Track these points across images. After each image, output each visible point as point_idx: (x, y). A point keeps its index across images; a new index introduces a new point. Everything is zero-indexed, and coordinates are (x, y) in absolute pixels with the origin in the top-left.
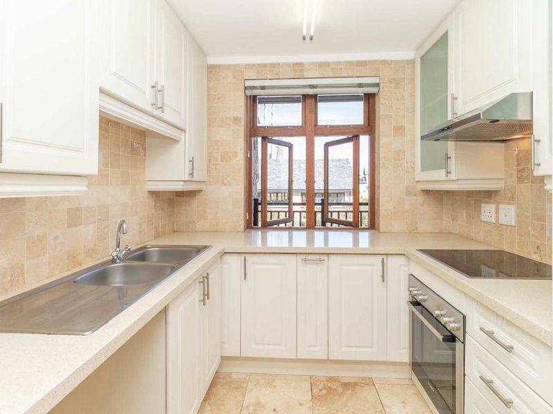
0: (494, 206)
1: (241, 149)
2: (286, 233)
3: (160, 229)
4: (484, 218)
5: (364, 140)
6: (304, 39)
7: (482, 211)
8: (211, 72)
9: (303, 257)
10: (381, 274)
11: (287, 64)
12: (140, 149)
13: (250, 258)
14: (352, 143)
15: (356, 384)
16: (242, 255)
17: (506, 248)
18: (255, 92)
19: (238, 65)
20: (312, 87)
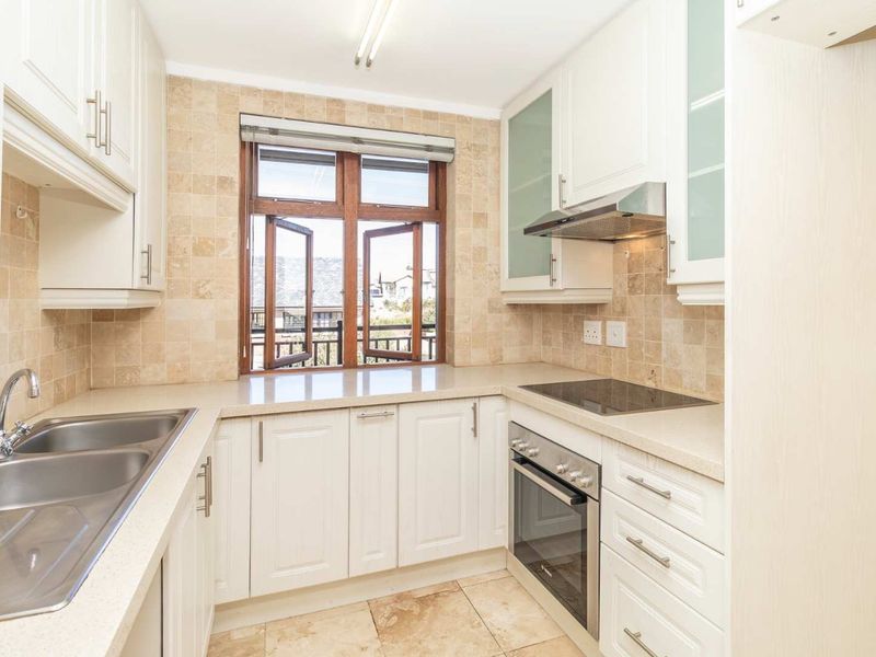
0: (600, 323)
1: (233, 236)
2: (301, 378)
3: (64, 387)
4: (587, 340)
5: (430, 230)
6: (357, 62)
7: (585, 330)
8: (173, 89)
9: (359, 412)
10: (472, 426)
11: (317, 99)
12: (29, 224)
13: (268, 424)
14: (412, 233)
15: (436, 595)
16: (255, 419)
17: (615, 376)
18: (259, 137)
19: (229, 85)
20: (357, 141)
